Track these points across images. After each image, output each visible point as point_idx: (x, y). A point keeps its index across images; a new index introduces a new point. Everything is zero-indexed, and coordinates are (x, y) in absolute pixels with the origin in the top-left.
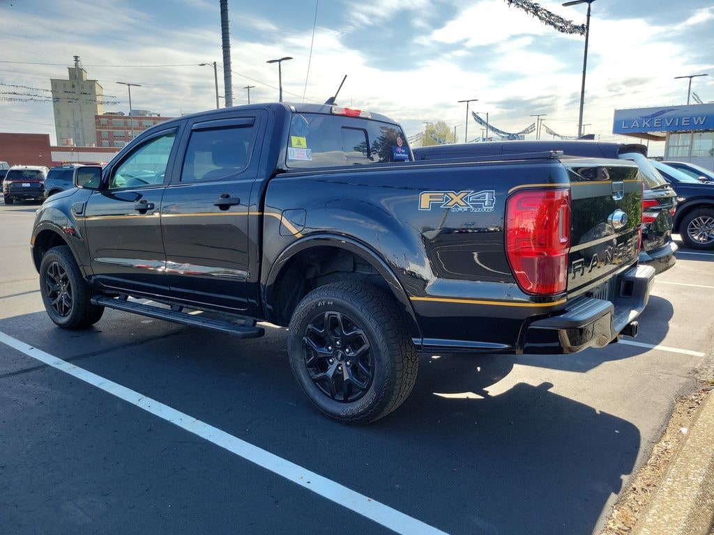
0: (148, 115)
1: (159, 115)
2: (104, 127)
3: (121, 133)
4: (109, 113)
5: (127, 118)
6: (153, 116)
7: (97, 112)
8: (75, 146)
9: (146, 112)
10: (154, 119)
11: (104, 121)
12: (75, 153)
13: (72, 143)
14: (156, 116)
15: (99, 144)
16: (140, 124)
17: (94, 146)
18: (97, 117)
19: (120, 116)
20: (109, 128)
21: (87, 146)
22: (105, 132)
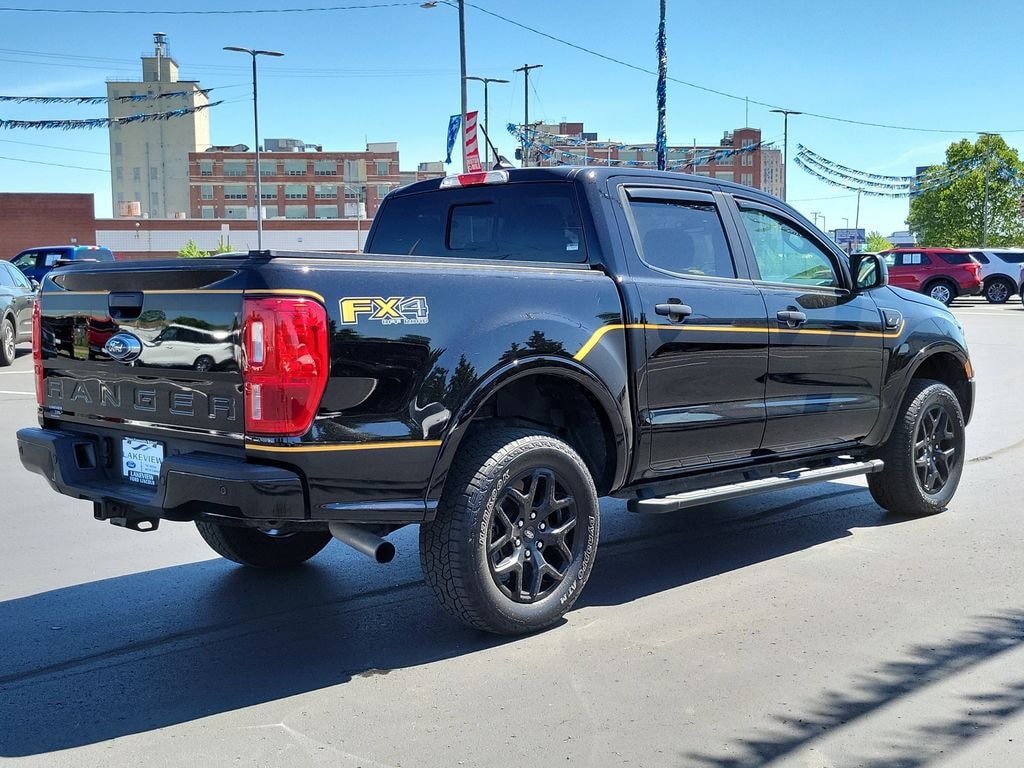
0: (296, 150)
1: (319, 149)
2: (206, 177)
3: (240, 187)
4: (218, 148)
5: (253, 156)
6: (307, 150)
7: (194, 145)
8: (146, 217)
9: (293, 142)
10: (309, 156)
11: (207, 164)
12: (144, 233)
13: (138, 211)
14: (313, 150)
15: (197, 213)
16: (280, 167)
17: (183, 217)
18: (194, 156)
19: (240, 152)
20: (216, 180)
21: (171, 217)
22: (207, 187)
